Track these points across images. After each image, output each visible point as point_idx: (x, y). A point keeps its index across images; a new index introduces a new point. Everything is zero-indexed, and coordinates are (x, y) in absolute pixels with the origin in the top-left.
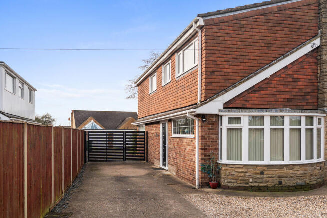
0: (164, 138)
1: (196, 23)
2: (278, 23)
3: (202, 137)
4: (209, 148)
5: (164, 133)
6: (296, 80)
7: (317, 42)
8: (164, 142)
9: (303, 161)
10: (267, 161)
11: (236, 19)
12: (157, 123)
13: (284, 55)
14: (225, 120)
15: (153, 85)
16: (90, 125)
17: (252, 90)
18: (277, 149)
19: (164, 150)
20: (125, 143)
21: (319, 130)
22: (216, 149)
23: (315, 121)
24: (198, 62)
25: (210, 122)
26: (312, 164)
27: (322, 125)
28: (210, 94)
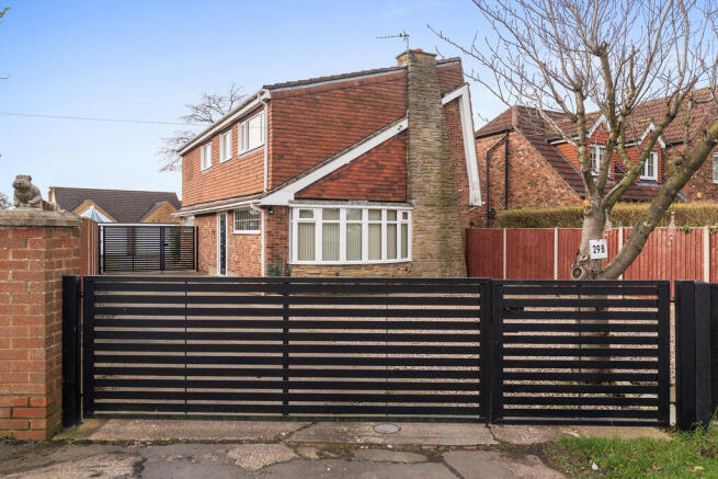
0: (223, 235)
1: (262, 94)
2: (359, 100)
3: (269, 233)
4: (277, 247)
5: (223, 229)
6: (381, 167)
7: (404, 124)
8: (223, 241)
9: (384, 260)
10: (343, 260)
11: (310, 92)
12: (213, 214)
13: (366, 138)
14: (296, 213)
15: (206, 159)
16: (88, 212)
19: (223, 253)
20: (164, 243)
21: (405, 226)
23: (400, 215)
24: (264, 141)
25: (278, 214)
26: (395, 264)
27: (409, 221)
28: (278, 183)
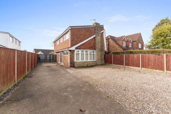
0: (61, 56)
1: (69, 28)
2: (87, 31)
3: (70, 55)
4: (72, 58)
5: (61, 55)
6: (91, 43)
7: (95, 36)
8: (61, 57)
9: (92, 61)
10: (85, 61)
11: (78, 28)
12: (59, 52)
13: (88, 38)
14: (76, 51)
15: (58, 43)
16: (40, 53)
17: (82, 45)
18: (87, 59)
19: (61, 59)
20: (50, 58)
21: (95, 54)
22: (74, 58)
23: (94, 52)
24: (69, 37)
25: (72, 52)
26: (94, 61)
27: (96, 53)
28: (72, 45)
